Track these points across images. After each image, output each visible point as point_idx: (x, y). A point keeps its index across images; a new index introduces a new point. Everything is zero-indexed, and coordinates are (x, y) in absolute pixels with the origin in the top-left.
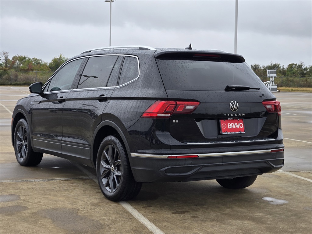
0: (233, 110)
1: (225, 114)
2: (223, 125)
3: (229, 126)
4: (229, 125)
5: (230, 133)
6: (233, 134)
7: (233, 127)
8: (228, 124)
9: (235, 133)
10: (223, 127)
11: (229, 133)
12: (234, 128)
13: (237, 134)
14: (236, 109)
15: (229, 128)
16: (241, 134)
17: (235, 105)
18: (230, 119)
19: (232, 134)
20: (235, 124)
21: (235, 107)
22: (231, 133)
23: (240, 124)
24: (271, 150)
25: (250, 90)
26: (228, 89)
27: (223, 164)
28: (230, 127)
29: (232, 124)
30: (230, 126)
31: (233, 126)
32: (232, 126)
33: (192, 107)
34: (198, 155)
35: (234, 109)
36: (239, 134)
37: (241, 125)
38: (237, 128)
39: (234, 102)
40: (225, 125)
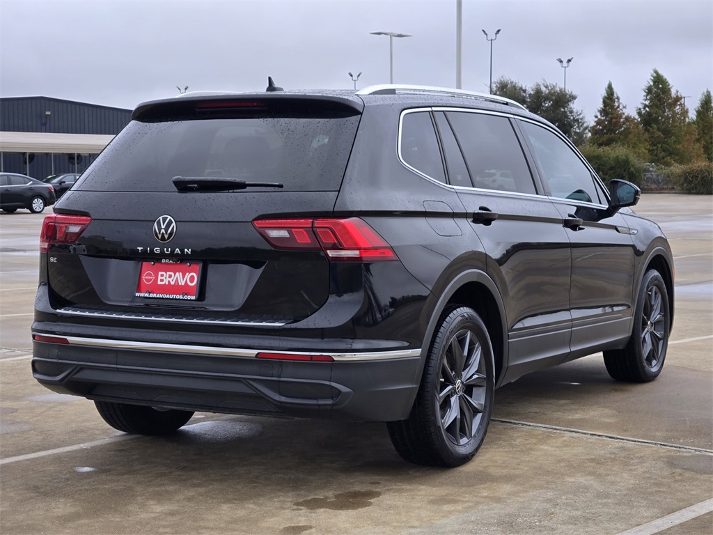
0: (158, 238)
1: (140, 248)
2: (146, 275)
3: (160, 278)
4: (162, 275)
5: (155, 295)
6: (162, 298)
7: (169, 281)
8: (160, 273)
9: (168, 296)
10: (146, 279)
11: (151, 295)
12: (172, 283)
13: (173, 299)
14: (166, 237)
15: (159, 283)
16: (184, 300)
18: (167, 261)
19: (160, 298)
20: (177, 273)
21: (163, 231)
22: (158, 296)
23: (188, 276)
24: (256, 352)
26: (183, 186)
27: (118, 368)
28: (162, 280)
29: (168, 273)
30: (164, 278)
31: (170, 280)
32: (168, 279)
34: (69, 338)
35: (160, 236)
36: (179, 299)
37: (192, 279)
38: (180, 284)
39: (164, 219)
40: (151, 275)
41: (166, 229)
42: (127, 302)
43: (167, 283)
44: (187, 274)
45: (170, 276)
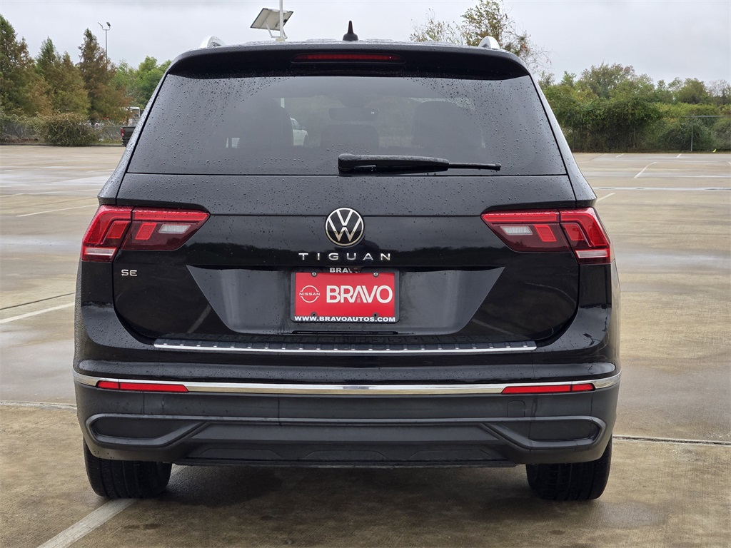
0: (336, 239)
1: (303, 254)
2: (305, 291)
3: (329, 294)
4: (333, 291)
5: (327, 319)
6: (341, 322)
7: (345, 298)
8: (329, 288)
9: (350, 319)
10: (305, 297)
11: (322, 319)
13: (358, 323)
14: (350, 237)
15: (329, 301)
16: (378, 323)
17: (344, 224)
18: (339, 270)
19: (337, 322)
21: (344, 230)
22: (333, 319)
23: (377, 290)
24: (503, 386)
25: (450, 171)
26: (349, 168)
27: (279, 422)
28: (333, 297)
29: (343, 287)
30: (336, 294)
31: (348, 296)
32: (343, 295)
33: (181, 229)
34: (186, 384)
35: (339, 237)
36: (369, 323)
37: (384, 294)
38: (365, 301)
39: (345, 214)
40: (313, 291)
41: (350, 227)
42: (273, 328)
43: (342, 301)
44: (375, 287)
45: (347, 291)
